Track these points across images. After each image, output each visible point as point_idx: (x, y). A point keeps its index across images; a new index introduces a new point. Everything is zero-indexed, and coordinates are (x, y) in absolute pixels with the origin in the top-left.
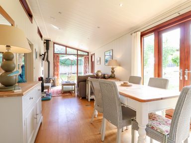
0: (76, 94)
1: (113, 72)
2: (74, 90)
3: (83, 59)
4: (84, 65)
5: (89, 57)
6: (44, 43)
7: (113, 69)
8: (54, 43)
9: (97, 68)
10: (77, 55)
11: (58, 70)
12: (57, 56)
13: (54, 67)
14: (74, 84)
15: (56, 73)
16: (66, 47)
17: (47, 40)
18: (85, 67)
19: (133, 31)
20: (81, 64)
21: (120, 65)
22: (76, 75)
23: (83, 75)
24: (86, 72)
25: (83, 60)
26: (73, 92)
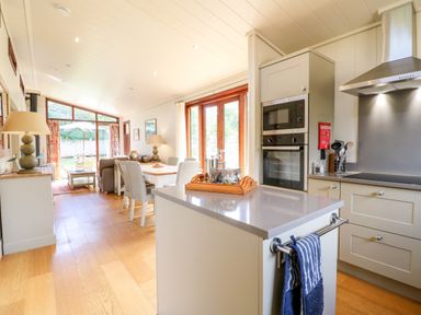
0: (97, 189)
1: (155, 153)
2: (94, 184)
3: (107, 129)
4: (109, 140)
5: (119, 128)
6: (26, 99)
7: (155, 148)
8: (47, 99)
9: (133, 146)
10: (97, 122)
11: (56, 151)
12: (55, 124)
13: (48, 145)
14: (92, 174)
15: (52, 156)
16: (73, 107)
17: (31, 94)
18: (113, 143)
19: (177, 99)
20: (103, 139)
21: (165, 143)
22: (95, 159)
23: (108, 157)
24: (113, 152)
25: (108, 131)
26: (92, 186)
